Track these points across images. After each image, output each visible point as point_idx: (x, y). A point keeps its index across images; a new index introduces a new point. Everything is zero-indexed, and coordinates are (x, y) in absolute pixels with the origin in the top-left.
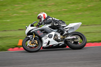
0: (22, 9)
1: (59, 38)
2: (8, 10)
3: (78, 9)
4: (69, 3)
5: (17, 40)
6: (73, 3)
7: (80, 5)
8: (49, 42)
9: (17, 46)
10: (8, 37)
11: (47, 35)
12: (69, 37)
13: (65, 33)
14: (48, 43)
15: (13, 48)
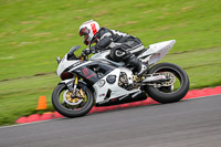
0: (37, 29)
1: (130, 82)
2: (8, 34)
3: (161, 17)
4: (140, 8)
5: (34, 97)
6: (149, 6)
7: (165, 9)
8: (109, 91)
9: (35, 112)
10: (13, 93)
11: (105, 78)
12: (152, 78)
13: (143, 68)
14: (108, 95)
15: (27, 116)
